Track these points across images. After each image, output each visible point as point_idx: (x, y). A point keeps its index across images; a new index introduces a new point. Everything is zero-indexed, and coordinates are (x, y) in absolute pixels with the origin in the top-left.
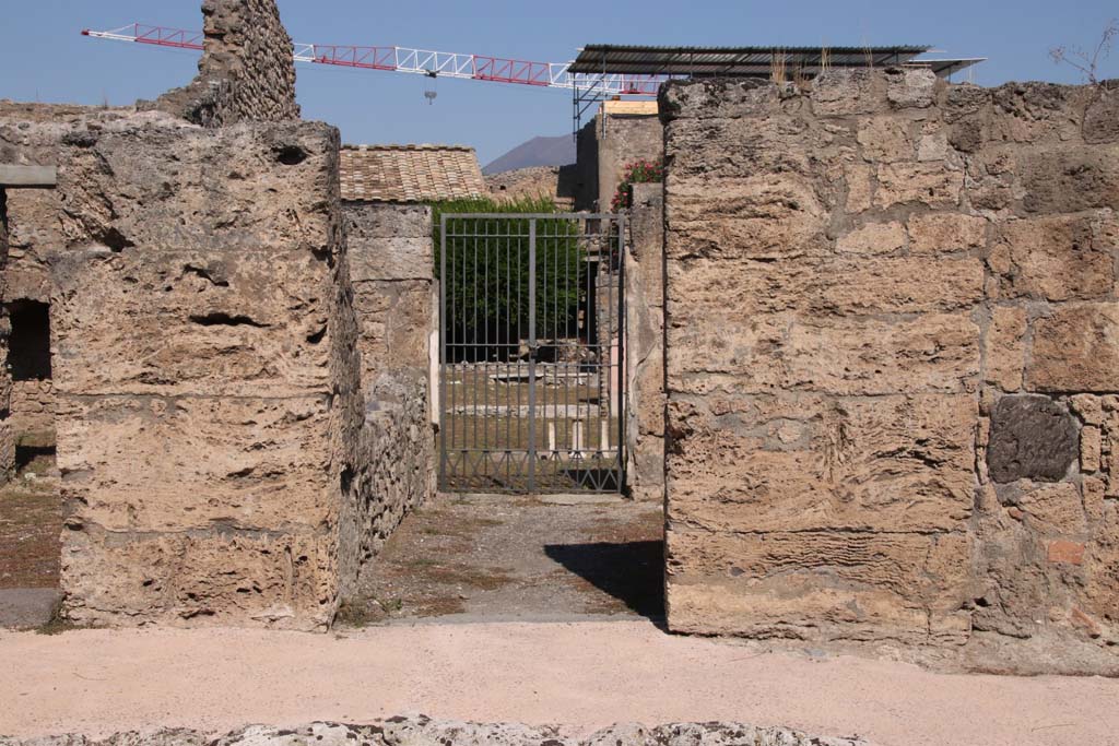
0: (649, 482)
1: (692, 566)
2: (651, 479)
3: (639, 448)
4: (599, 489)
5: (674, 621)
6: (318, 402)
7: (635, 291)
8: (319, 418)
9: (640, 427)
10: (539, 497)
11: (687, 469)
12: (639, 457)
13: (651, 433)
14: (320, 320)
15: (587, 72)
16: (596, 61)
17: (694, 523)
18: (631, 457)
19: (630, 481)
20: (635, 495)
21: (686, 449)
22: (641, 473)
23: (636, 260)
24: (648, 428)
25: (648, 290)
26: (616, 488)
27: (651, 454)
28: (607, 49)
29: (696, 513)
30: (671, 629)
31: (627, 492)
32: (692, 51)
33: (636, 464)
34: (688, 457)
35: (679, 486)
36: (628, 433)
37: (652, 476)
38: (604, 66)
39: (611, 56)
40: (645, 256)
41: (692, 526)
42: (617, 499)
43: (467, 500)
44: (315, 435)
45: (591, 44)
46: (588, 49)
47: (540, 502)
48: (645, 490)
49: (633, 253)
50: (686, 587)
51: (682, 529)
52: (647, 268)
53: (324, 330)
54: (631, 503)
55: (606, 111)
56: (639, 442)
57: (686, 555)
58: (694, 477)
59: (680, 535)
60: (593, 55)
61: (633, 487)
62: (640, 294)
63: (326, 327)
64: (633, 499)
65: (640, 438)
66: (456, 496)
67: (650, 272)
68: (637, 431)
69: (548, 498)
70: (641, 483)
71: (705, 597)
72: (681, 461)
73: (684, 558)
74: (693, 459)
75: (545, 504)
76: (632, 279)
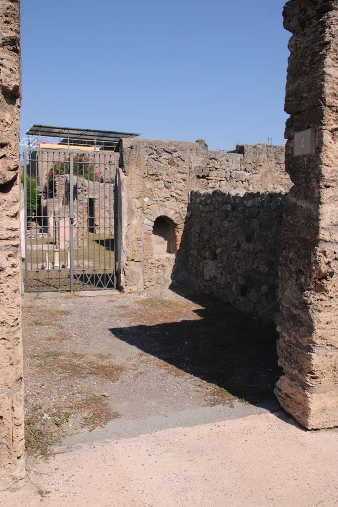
0: (132, 284)
1: (326, 380)
2: (132, 282)
3: (127, 267)
4: (105, 288)
5: (312, 422)
6: (10, 256)
7: (126, 190)
8: (11, 273)
9: (127, 257)
10: (77, 293)
11: (329, 304)
12: (127, 272)
13: (132, 260)
14: (12, 167)
15: (32, 134)
16: (36, 131)
17: (332, 345)
18: (122, 271)
19: (122, 283)
20: (125, 290)
21: (329, 288)
22: (128, 279)
23: (125, 175)
24: (131, 257)
25: (131, 190)
26: (113, 287)
27: (133, 270)
28: (41, 126)
29: (333, 338)
30: (310, 428)
31: (120, 289)
32: (68, 129)
33: (125, 275)
34: (330, 294)
35: (322, 317)
36: (121, 260)
37: (133, 281)
38: (40, 133)
39: (42, 129)
40: (130, 173)
41: (329, 348)
42: (115, 292)
43: (40, 296)
44: (7, 291)
45: (35, 124)
46: (34, 126)
47: (78, 296)
48: (130, 288)
49: (124, 172)
50: (322, 395)
51: (322, 351)
52: (131, 179)
53: (15, 179)
54: (123, 294)
55: (41, 147)
56: (127, 265)
57: (324, 371)
58: (333, 310)
59: (321, 356)
60: (36, 128)
61: (124, 287)
62: (128, 192)
63: (17, 174)
64: (124, 292)
65: (127, 263)
66: (34, 295)
67: (133, 181)
68: (126, 259)
69: (81, 293)
70: (128, 284)
71: (334, 401)
72: (323, 297)
73: (322, 373)
74: (333, 295)
75: (81, 297)
76: (124, 184)
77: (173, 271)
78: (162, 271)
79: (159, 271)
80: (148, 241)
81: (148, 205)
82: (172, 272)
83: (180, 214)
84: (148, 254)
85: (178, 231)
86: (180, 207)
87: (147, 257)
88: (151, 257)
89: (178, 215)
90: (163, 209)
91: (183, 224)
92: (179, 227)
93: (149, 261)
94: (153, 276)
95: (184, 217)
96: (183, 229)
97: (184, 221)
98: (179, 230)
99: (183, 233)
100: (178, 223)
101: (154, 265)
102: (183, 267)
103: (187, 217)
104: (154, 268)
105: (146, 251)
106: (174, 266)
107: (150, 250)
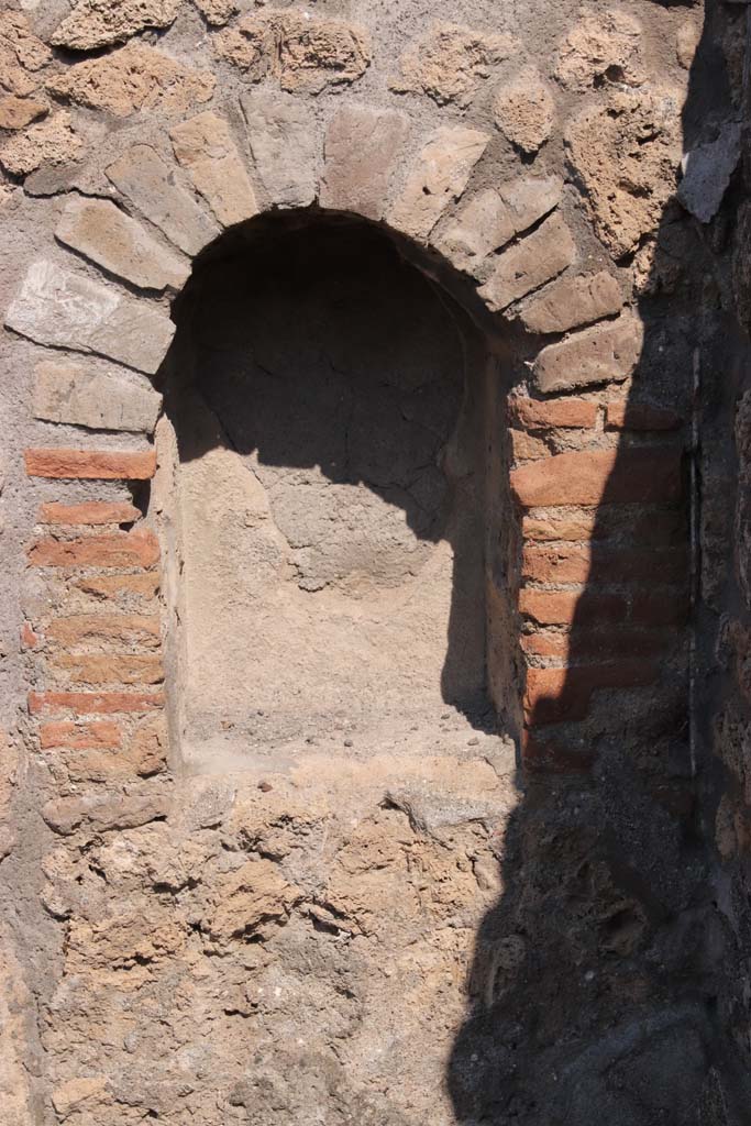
77: (473, 990)
78: (319, 991)
79: (279, 987)
80: (91, 574)
81: (69, 54)
82: (456, 1008)
83: (575, 180)
84: (98, 758)
85: (542, 432)
86: (569, 68)
87: (90, 797)
88: (140, 797)
89: (541, 192)
90: (297, 110)
91: (630, 327)
92: (559, 365)
93: (118, 855)
94: (185, 1061)
95: (632, 220)
96: (617, 399)
97: (639, 274)
98: (552, 412)
99: (623, 457)
100: (534, 315)
101: (187, 908)
102: (630, 936)
103: (676, 212)
104: (194, 948)
105: (66, 718)
106: (493, 926)
107: (124, 703)
